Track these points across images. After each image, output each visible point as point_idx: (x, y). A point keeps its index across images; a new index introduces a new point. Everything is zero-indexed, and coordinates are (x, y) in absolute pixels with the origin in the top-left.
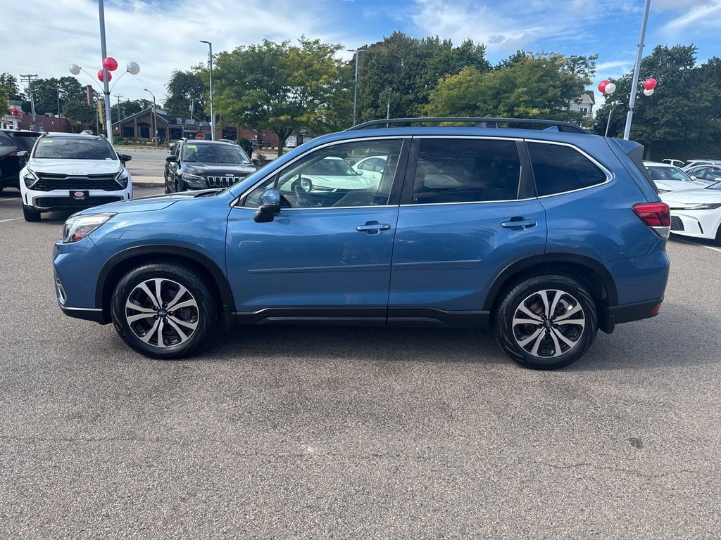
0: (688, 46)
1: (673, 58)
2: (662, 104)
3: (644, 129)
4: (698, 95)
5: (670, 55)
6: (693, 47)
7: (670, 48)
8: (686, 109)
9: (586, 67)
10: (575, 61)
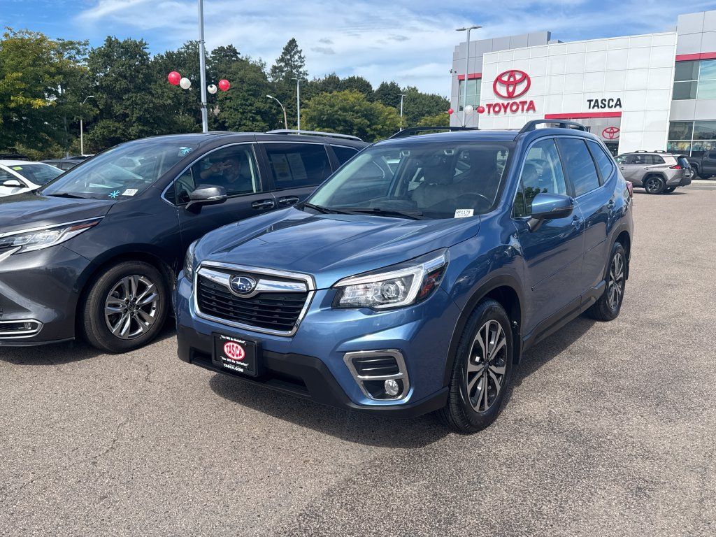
0: (140, 40)
1: (128, 52)
2: (128, 99)
3: (116, 124)
4: (160, 91)
5: (123, 48)
6: (144, 42)
7: (121, 41)
8: (151, 105)
9: (77, 53)
10: (64, 45)
